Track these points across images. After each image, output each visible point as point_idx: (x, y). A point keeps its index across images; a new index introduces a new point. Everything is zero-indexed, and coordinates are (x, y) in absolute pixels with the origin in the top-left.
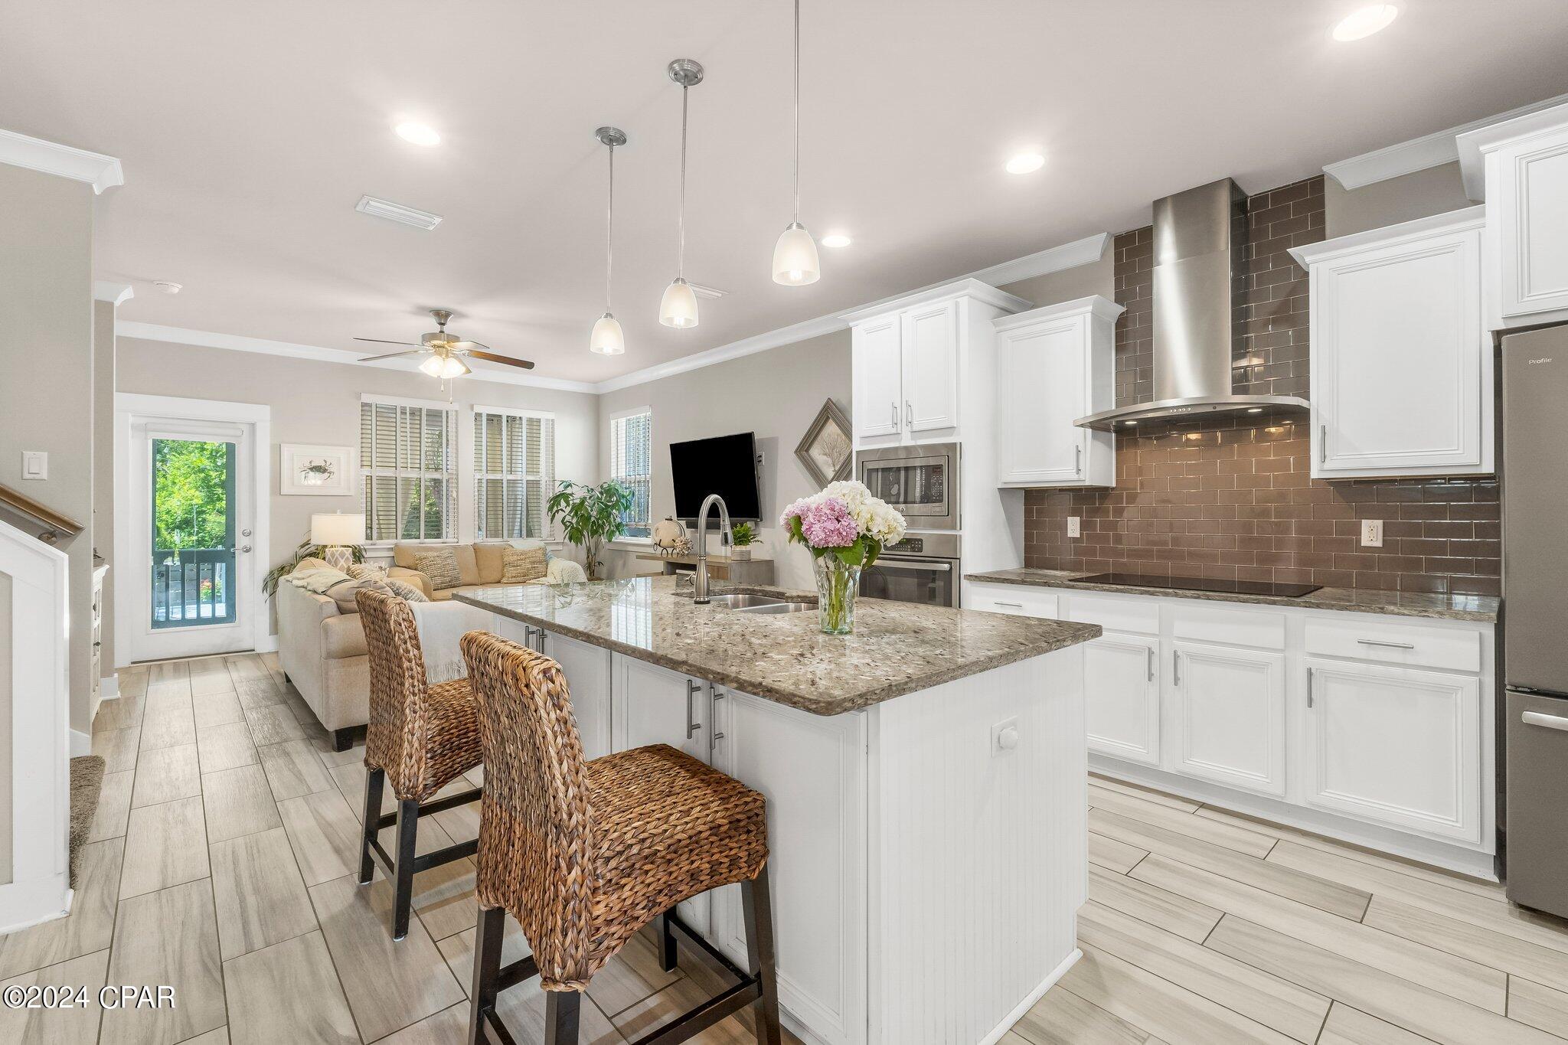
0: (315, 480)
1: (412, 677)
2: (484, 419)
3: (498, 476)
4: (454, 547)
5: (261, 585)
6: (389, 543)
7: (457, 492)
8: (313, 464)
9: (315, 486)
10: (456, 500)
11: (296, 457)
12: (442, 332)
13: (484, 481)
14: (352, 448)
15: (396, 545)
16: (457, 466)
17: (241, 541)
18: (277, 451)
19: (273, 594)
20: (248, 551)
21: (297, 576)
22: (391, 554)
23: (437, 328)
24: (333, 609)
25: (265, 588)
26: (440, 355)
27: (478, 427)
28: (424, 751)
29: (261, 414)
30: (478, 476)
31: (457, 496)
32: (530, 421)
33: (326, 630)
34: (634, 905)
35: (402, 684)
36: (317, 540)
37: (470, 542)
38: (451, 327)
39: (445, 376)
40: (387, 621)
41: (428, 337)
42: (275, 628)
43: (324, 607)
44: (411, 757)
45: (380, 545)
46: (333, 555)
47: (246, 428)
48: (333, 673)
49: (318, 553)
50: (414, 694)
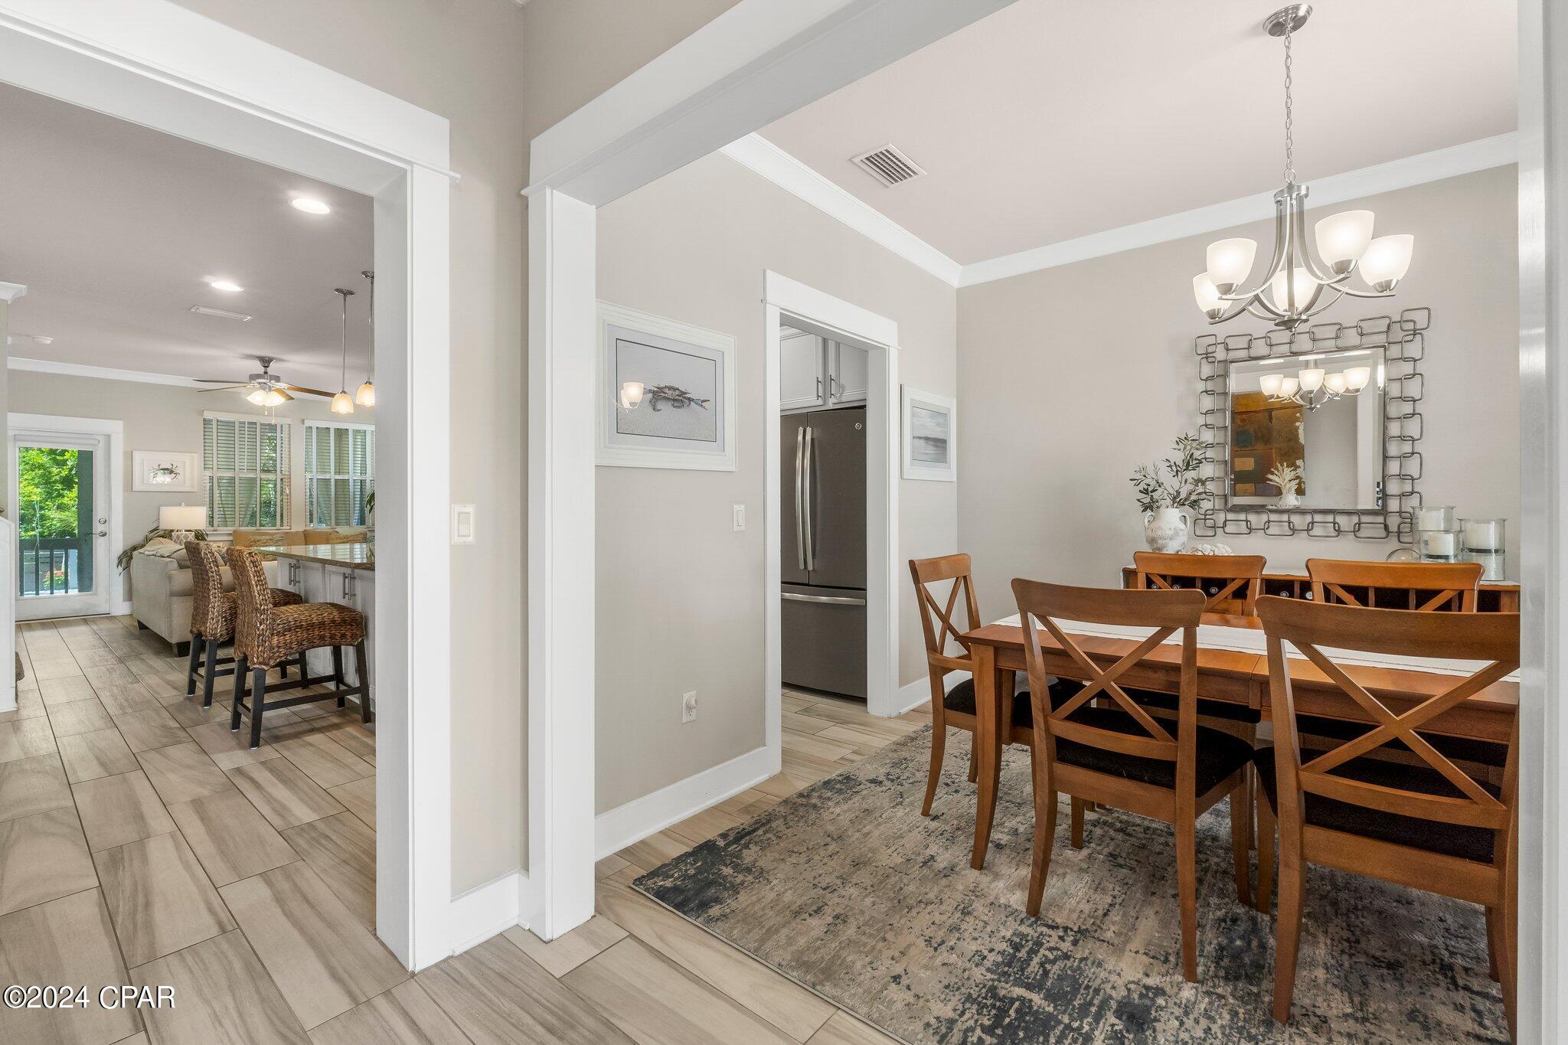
0: (164, 479)
1: (214, 581)
2: (314, 431)
3: (327, 476)
4: (287, 533)
5: (116, 561)
6: (230, 529)
7: (290, 489)
8: (161, 467)
9: (163, 484)
10: (290, 495)
11: (144, 461)
12: (266, 373)
13: (315, 481)
14: (196, 455)
15: (234, 531)
16: (290, 468)
17: (98, 528)
18: (129, 457)
19: (127, 567)
20: (104, 535)
21: (149, 549)
22: (231, 538)
23: (261, 370)
24: (175, 565)
25: (120, 563)
26: (264, 389)
27: (308, 438)
28: (220, 618)
29: (116, 428)
30: (309, 476)
31: (290, 493)
32: (356, 432)
33: (170, 578)
34: (291, 643)
35: (209, 584)
36: (165, 525)
37: (301, 528)
38: (273, 368)
39: (268, 404)
40: (200, 553)
41: (253, 377)
42: (130, 594)
43: (169, 564)
44: (213, 620)
45: (222, 531)
46: (178, 537)
47: (102, 439)
48: (175, 606)
49: (168, 534)
50: (215, 589)
